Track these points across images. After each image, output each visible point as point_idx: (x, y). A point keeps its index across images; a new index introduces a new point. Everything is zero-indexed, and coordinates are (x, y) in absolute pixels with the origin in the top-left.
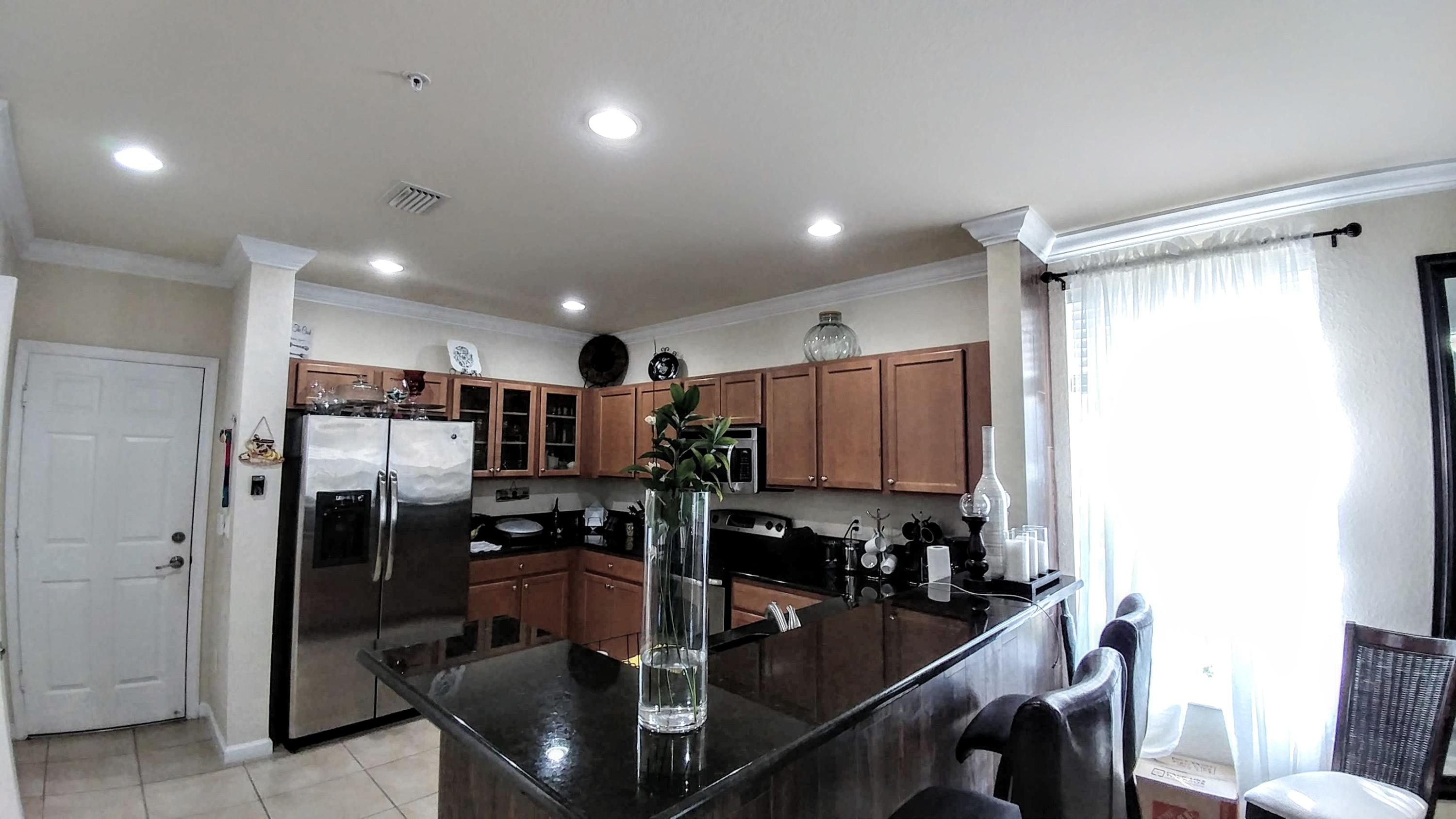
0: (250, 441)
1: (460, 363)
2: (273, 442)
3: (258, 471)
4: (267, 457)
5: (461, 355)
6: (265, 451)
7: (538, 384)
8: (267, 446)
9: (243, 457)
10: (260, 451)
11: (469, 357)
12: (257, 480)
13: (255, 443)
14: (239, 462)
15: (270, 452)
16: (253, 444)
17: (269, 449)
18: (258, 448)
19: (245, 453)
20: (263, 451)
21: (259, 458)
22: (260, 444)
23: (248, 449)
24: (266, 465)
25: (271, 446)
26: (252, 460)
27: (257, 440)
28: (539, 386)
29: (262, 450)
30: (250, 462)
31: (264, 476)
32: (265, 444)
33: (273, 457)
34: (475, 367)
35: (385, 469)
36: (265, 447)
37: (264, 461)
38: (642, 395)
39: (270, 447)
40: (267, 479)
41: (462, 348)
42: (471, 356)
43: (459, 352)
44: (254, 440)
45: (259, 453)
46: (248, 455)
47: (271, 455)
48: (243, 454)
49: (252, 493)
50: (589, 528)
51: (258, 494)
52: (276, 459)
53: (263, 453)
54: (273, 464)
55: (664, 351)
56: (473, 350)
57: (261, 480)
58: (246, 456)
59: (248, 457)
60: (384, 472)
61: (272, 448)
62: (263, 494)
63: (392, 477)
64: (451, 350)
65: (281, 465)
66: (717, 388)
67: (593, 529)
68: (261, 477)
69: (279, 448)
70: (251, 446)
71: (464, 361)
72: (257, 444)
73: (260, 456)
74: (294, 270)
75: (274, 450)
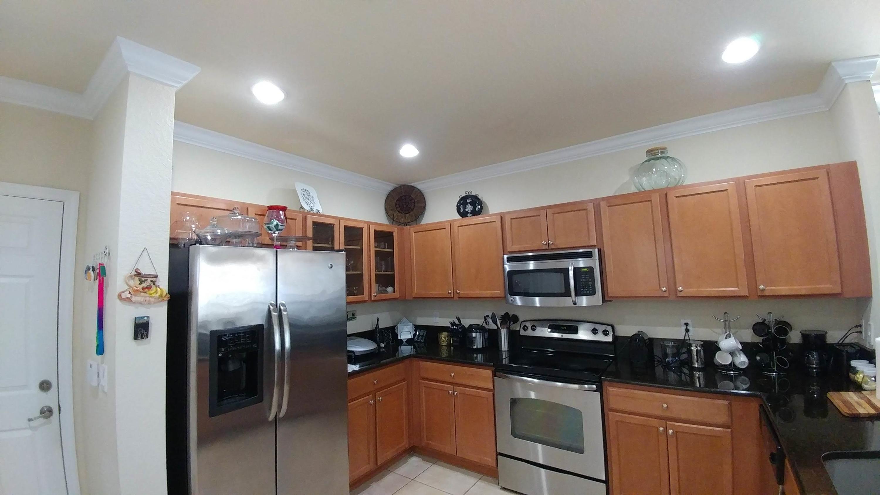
0: (131, 276)
1: (306, 203)
2: (156, 277)
3: (141, 312)
4: (152, 294)
5: (306, 196)
6: (149, 288)
7: (368, 222)
8: (151, 281)
9: (123, 296)
10: (143, 288)
11: (312, 199)
12: (141, 321)
13: (137, 278)
14: (118, 302)
15: (154, 288)
16: (134, 279)
17: (152, 285)
18: (141, 284)
19: (126, 290)
20: (147, 288)
21: (142, 296)
22: (143, 279)
23: (128, 285)
24: (149, 303)
25: (156, 281)
26: (134, 299)
27: (138, 274)
28: (369, 224)
29: (145, 286)
30: (131, 301)
31: (148, 317)
32: (149, 280)
33: (158, 295)
34: (317, 207)
35: (275, 301)
36: (149, 282)
37: (148, 299)
38: (458, 229)
39: (154, 283)
40: (152, 321)
41: (306, 190)
42: (313, 197)
43: (304, 194)
44: (135, 275)
45: (142, 291)
46: (130, 293)
47: (156, 292)
48: (124, 292)
49: (136, 338)
50: (401, 340)
51: (142, 338)
52: (161, 296)
53: (146, 290)
54: (158, 302)
55: (467, 194)
56: (313, 193)
57: (145, 321)
58: (127, 295)
59: (129, 296)
60: (274, 303)
61: (156, 283)
62: (147, 337)
63: (282, 308)
64: (299, 192)
65: (166, 302)
66: (543, 218)
67: (404, 341)
68: (145, 318)
69: (163, 283)
70: (132, 283)
71: (308, 201)
72: (140, 280)
73: (143, 294)
74: (174, 86)
75: (158, 286)
